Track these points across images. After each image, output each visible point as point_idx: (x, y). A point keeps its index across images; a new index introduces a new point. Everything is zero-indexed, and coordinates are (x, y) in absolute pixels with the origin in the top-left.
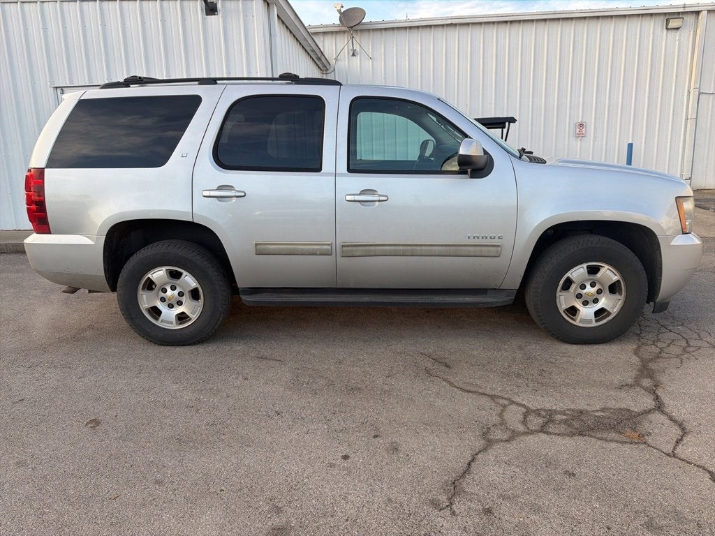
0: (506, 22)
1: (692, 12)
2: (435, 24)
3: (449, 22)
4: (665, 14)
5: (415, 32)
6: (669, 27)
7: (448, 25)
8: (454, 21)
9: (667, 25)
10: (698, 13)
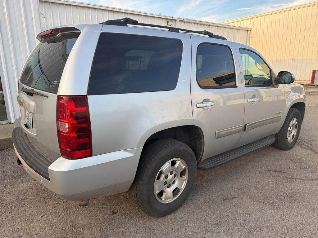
0: (112, 11)
1: (174, 20)
2: (80, 5)
3: (87, 6)
4: (167, 19)
5: (68, 7)
6: (168, 24)
7: (85, 7)
8: (89, 6)
9: (168, 23)
10: (176, 20)
